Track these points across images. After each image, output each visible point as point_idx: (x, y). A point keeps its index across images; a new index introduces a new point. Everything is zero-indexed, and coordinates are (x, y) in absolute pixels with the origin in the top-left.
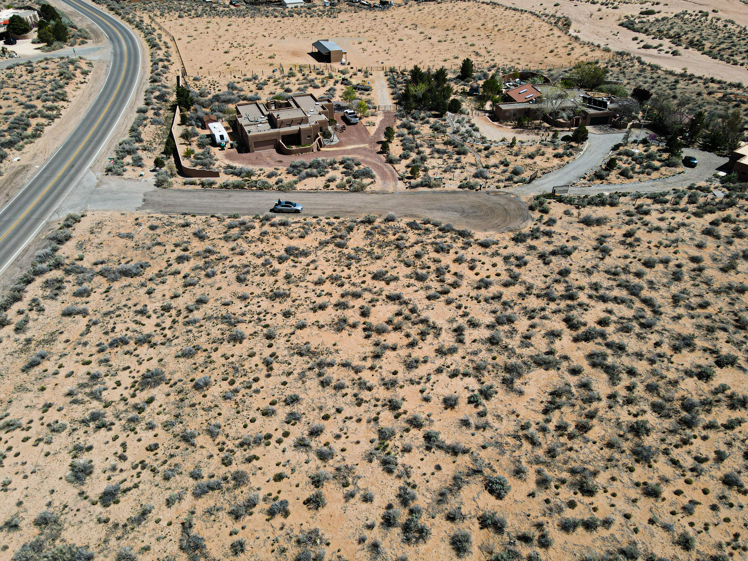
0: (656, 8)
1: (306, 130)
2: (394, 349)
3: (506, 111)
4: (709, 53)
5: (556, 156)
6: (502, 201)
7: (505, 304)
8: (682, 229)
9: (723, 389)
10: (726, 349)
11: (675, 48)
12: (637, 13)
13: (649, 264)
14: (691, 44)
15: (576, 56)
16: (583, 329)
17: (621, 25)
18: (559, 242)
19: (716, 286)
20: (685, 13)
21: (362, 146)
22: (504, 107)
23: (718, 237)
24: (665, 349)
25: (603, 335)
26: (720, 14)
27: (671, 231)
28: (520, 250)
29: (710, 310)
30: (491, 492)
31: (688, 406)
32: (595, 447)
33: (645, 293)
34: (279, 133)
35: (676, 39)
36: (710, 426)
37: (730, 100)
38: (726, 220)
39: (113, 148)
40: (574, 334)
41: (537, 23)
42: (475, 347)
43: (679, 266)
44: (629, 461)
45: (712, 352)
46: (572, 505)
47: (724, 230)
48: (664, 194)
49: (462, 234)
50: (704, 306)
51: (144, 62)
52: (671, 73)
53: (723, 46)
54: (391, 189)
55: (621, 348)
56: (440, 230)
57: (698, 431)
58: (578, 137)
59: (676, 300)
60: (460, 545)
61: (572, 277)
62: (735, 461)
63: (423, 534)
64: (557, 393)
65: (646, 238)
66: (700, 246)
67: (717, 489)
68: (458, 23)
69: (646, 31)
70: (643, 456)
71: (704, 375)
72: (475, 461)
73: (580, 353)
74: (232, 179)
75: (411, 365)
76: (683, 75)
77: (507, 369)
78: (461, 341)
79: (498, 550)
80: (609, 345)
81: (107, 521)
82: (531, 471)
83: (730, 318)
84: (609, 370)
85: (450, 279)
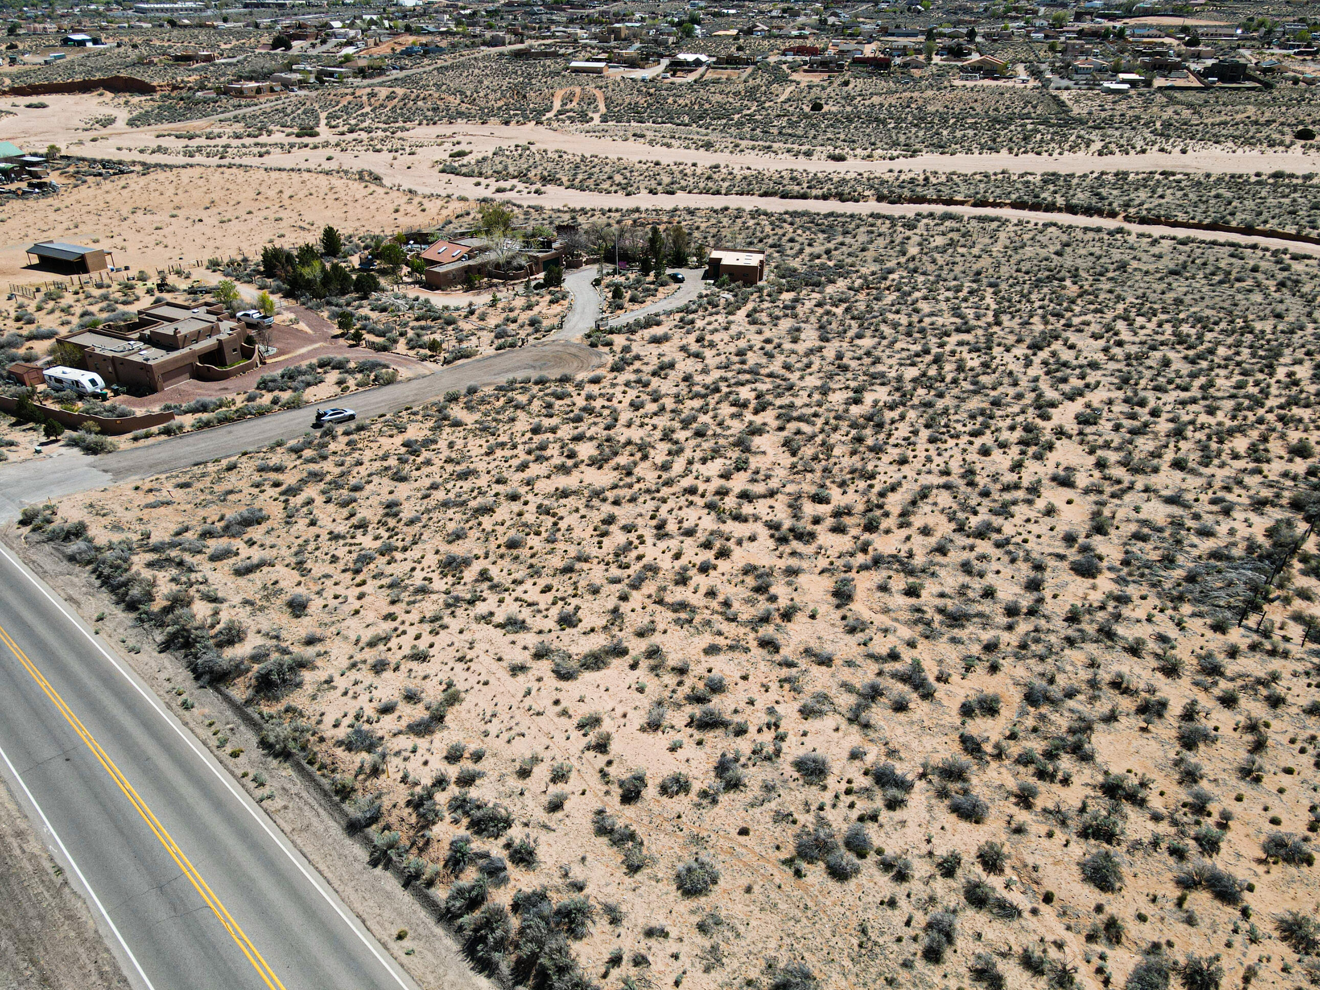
0: (467, 148)
2: (635, 465)
4: (572, 186)
5: (552, 302)
6: (560, 348)
8: (733, 326)
9: (876, 402)
10: (853, 384)
11: (533, 188)
12: (446, 156)
13: (741, 353)
14: (545, 180)
15: (435, 211)
16: (751, 406)
17: (442, 171)
18: (654, 362)
19: (801, 353)
20: (501, 149)
21: (317, 345)
23: (764, 324)
24: (816, 396)
25: (771, 404)
26: (540, 146)
27: (726, 329)
28: (629, 375)
29: (815, 367)
30: (821, 502)
31: (868, 418)
32: (846, 458)
33: (763, 371)
34: (193, 353)
35: (522, 176)
36: (893, 422)
38: (755, 310)
40: (751, 409)
41: (335, 181)
42: (692, 442)
43: (762, 348)
44: (874, 454)
45: (847, 388)
46: (871, 486)
47: (763, 318)
48: (687, 306)
49: (564, 380)
50: (808, 366)
52: (558, 211)
53: (580, 177)
54: (427, 372)
55: (791, 406)
57: (888, 427)
58: (553, 280)
59: (787, 367)
60: (839, 529)
61: (698, 378)
62: (925, 434)
63: (812, 536)
64: (787, 443)
65: (716, 337)
66: (760, 332)
67: (932, 447)
68: (214, 196)
69: (480, 174)
70: (877, 450)
71: (857, 401)
72: (789, 494)
73: (769, 417)
74: (205, 416)
75: (665, 467)
76: (573, 211)
77: (736, 444)
78: (676, 443)
79: (863, 522)
80: (781, 407)
81: (592, 630)
82: (828, 483)
83: (831, 368)
84: (800, 419)
85: (606, 412)
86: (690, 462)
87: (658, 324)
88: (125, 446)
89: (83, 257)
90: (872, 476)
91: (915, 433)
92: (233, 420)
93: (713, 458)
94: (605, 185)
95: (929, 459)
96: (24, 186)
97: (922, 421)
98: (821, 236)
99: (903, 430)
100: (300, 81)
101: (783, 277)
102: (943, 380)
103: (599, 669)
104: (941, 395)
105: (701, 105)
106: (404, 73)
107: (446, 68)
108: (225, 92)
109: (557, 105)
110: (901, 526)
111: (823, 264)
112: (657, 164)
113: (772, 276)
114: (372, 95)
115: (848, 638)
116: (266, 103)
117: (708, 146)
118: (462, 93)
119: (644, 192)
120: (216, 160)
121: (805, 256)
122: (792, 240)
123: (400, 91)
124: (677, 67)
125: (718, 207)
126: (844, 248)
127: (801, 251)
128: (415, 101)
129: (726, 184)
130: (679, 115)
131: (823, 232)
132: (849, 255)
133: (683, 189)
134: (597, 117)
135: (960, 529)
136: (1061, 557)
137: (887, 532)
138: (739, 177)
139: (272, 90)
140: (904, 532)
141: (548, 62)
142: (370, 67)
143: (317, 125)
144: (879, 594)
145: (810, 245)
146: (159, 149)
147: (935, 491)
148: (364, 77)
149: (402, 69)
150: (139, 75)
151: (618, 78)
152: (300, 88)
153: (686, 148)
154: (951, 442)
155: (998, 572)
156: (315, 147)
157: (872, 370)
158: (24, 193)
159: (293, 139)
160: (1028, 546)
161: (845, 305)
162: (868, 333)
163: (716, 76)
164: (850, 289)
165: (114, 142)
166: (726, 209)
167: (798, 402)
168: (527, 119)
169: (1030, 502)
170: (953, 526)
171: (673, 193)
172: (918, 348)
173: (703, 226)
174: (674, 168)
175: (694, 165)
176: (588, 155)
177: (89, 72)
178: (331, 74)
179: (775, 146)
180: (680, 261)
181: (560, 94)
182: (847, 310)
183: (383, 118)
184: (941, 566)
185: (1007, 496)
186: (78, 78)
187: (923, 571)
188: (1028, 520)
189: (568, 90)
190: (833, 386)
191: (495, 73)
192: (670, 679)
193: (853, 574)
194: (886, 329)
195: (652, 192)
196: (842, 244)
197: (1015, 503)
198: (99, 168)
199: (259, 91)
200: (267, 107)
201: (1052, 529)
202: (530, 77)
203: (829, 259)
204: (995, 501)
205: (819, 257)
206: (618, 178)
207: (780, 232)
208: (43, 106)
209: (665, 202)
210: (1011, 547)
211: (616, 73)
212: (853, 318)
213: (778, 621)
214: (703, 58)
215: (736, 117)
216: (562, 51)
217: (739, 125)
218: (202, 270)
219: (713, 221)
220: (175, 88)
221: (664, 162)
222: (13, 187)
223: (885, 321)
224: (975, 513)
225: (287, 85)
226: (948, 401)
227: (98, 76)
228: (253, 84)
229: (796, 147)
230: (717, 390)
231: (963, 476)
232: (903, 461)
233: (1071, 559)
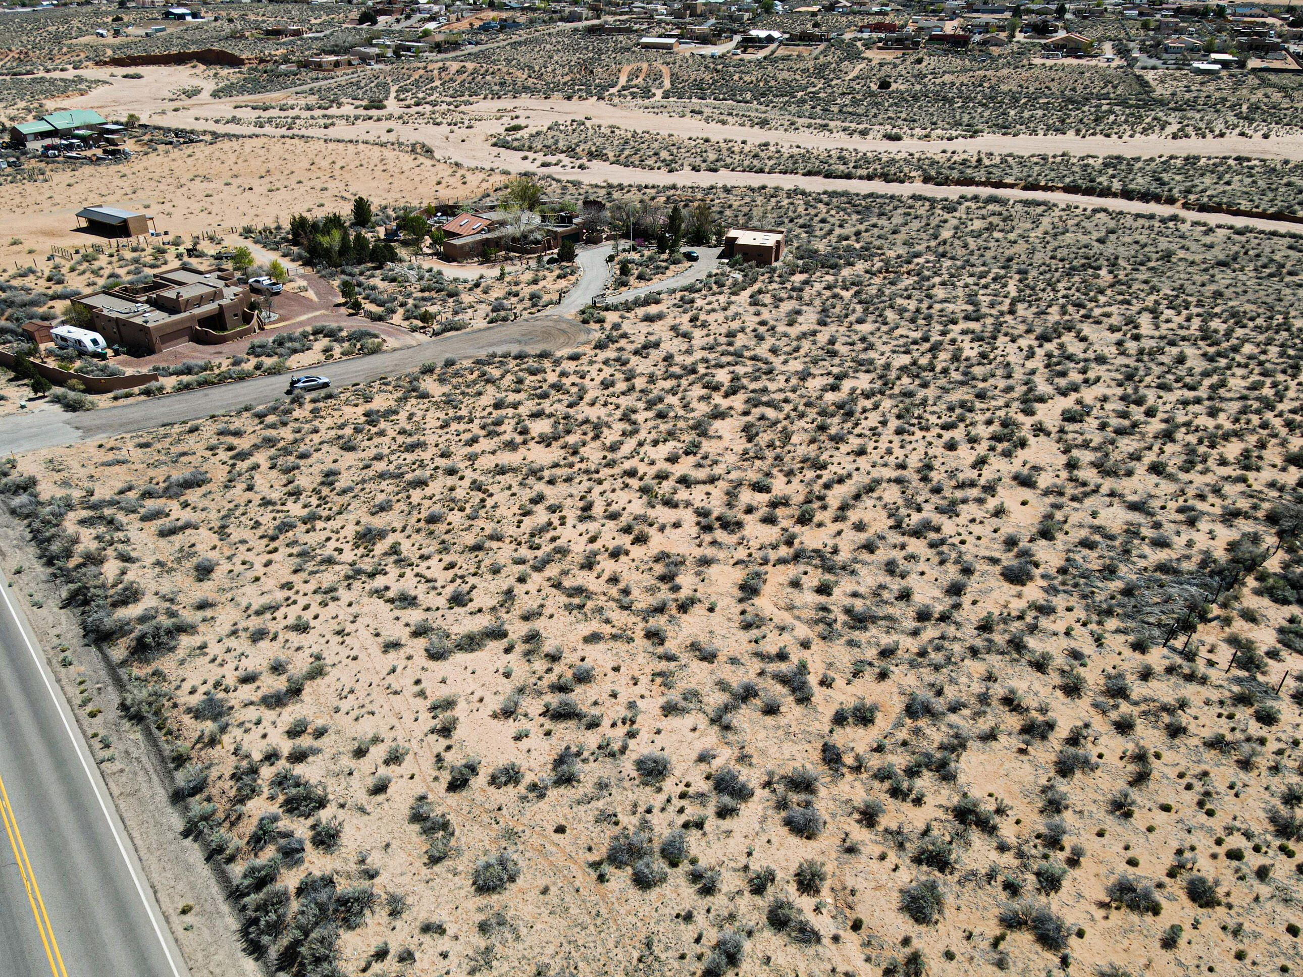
0: (521, 122)
2: (584, 444)
3: (462, 246)
4: (617, 162)
5: (559, 277)
6: (551, 324)
7: (642, 391)
8: (732, 307)
9: (853, 390)
10: (836, 370)
11: (578, 162)
12: (502, 130)
13: (731, 335)
14: (591, 155)
15: (476, 183)
16: (723, 389)
17: (494, 145)
18: (640, 340)
19: (793, 336)
20: (557, 124)
21: (318, 313)
22: (456, 242)
23: (765, 305)
24: (794, 381)
25: (744, 387)
26: (595, 121)
27: (725, 309)
28: (610, 353)
29: (802, 352)
30: (760, 490)
31: (840, 406)
32: (804, 447)
33: (747, 354)
34: (192, 317)
35: (570, 151)
36: (864, 411)
38: (760, 292)
40: (722, 392)
41: (388, 153)
42: (651, 424)
43: (754, 330)
44: (833, 444)
45: (829, 374)
46: (819, 477)
47: (767, 299)
48: (693, 285)
49: (544, 355)
50: (797, 350)
52: (597, 186)
53: (626, 153)
54: (414, 343)
55: (765, 390)
56: (515, 358)
57: (857, 415)
58: (567, 255)
59: (774, 351)
60: (769, 520)
61: (678, 359)
62: (894, 423)
63: (739, 525)
64: (746, 429)
65: (711, 318)
66: (757, 314)
67: (897, 439)
68: (271, 166)
69: (530, 148)
70: (838, 439)
71: (834, 388)
72: (731, 481)
73: (738, 402)
74: (185, 379)
75: (613, 448)
76: (610, 186)
77: (693, 428)
78: (635, 423)
79: (797, 513)
80: (753, 391)
81: (480, 611)
82: (775, 471)
83: (820, 352)
84: (768, 404)
85: (574, 390)
86: (641, 444)
87: (657, 302)
88: (102, 405)
89: (125, 221)
90: (824, 467)
91: (884, 423)
92: (213, 383)
93: (665, 441)
94: (650, 162)
95: (889, 452)
96: (99, 152)
97: (895, 411)
98: (855, 217)
99: (873, 419)
100: (378, 55)
101: (801, 258)
102: (933, 370)
103: (472, 650)
104: (925, 385)
105: (767, 82)
106: (479, 48)
107: (520, 43)
108: (304, 65)
109: (623, 81)
110: (836, 520)
111: (849, 246)
112: (707, 141)
113: (790, 257)
114: (444, 69)
115: (742, 633)
116: (342, 77)
117: (763, 123)
118: (531, 68)
119: (687, 168)
120: (284, 131)
121: (833, 238)
122: (823, 221)
123: (470, 66)
124: (749, 43)
125: (756, 185)
126: (876, 231)
127: (830, 232)
128: (483, 76)
129: (772, 162)
130: (742, 91)
131: (858, 213)
132: (879, 237)
133: (727, 166)
134: (659, 93)
135: (897, 526)
136: (994, 561)
137: (820, 525)
138: (786, 155)
139: (350, 64)
140: (838, 526)
141: (621, 38)
142: (446, 42)
143: (386, 98)
144: (789, 590)
145: (841, 226)
146: (235, 120)
147: (884, 485)
148: (439, 52)
149: (477, 43)
150: (231, 48)
151: (688, 55)
152: (377, 62)
153: (741, 125)
154: (919, 434)
155: (922, 574)
156: (379, 120)
157: (863, 356)
158: (98, 159)
159: (361, 112)
160: (963, 548)
161: (856, 288)
162: (871, 318)
163: (787, 53)
164: (867, 272)
165: (194, 112)
166: (764, 187)
167: (772, 386)
168: (590, 94)
169: (980, 501)
170: (891, 522)
171: (715, 170)
172: (917, 335)
173: (736, 205)
174: (723, 145)
175: (744, 142)
176: (639, 131)
177: (185, 45)
178: (409, 49)
179: (832, 124)
180: (699, 239)
181: (627, 69)
182: (857, 293)
183: (451, 92)
184: (864, 563)
185: (959, 494)
186: (174, 51)
187: (843, 568)
188: (973, 521)
189: (634, 66)
190: (814, 371)
191: (566, 49)
192: (540, 665)
193: (768, 568)
194: (890, 315)
195: (695, 169)
196: (875, 226)
197: (964, 501)
198: (172, 137)
199: (337, 64)
200: (342, 80)
201: (995, 531)
202: (600, 52)
203: (858, 241)
204: (945, 498)
205: (847, 238)
206: (664, 154)
207: (812, 211)
208: (138, 77)
209: (705, 179)
210: (945, 548)
211: (687, 49)
212: (860, 302)
213: (674, 612)
214: (776, 34)
215: (800, 94)
216: (636, 27)
217: (803, 101)
218: (235, 236)
219: (747, 199)
220: (262, 61)
221: (713, 139)
222: (89, 153)
223: (892, 307)
224: (919, 510)
225: (365, 59)
226: (931, 393)
227: (193, 48)
228: (333, 58)
229: (853, 126)
230: (694, 371)
231: (918, 471)
232: (861, 452)
233: (1005, 563)
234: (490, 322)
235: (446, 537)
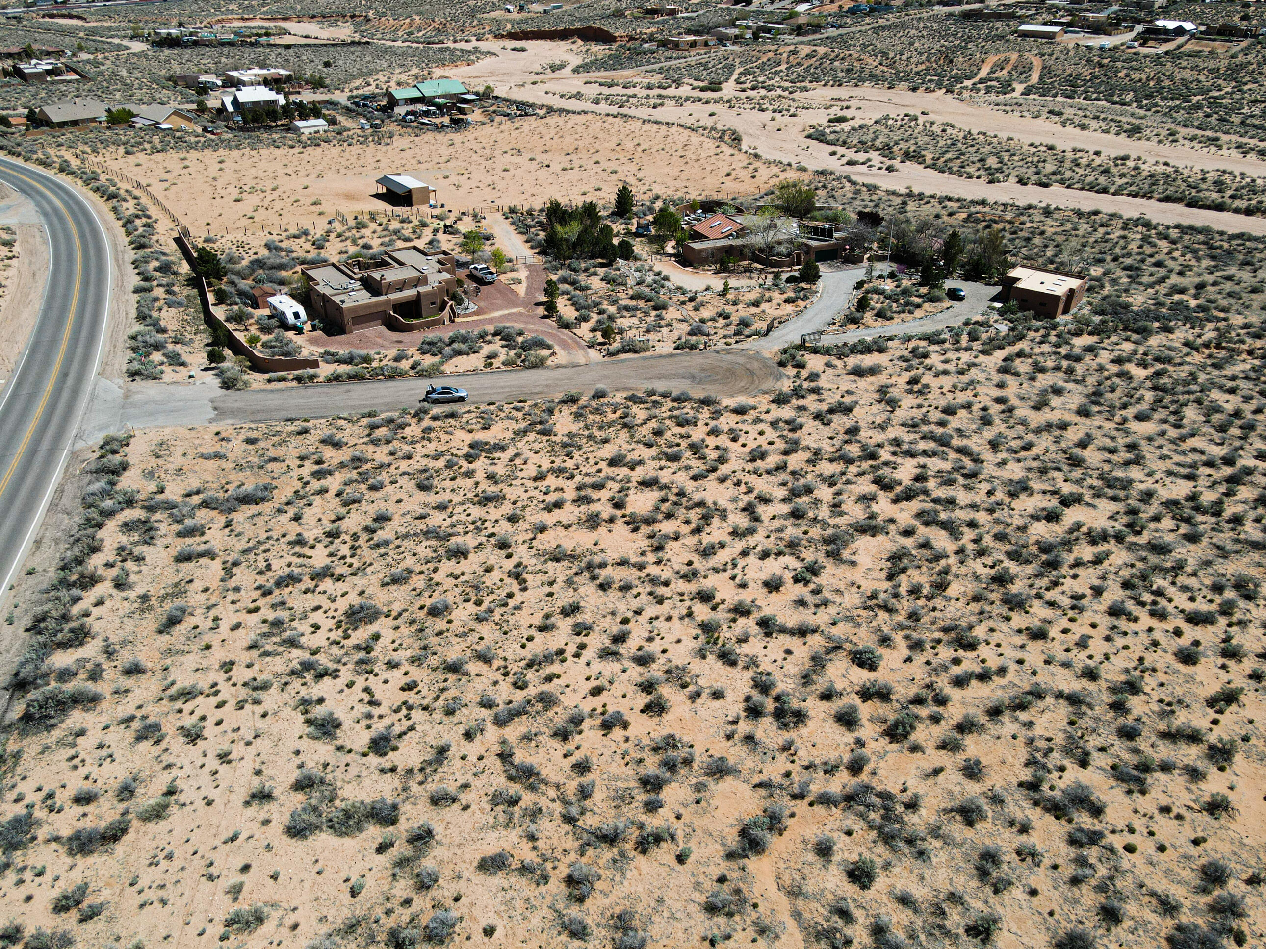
0: (847, 113)
1: (427, 294)
2: (676, 538)
3: (701, 251)
4: (933, 166)
5: (787, 301)
6: (741, 360)
7: (793, 473)
8: (973, 371)
9: (1078, 526)
10: (1067, 489)
11: (889, 163)
12: (824, 121)
13: (950, 411)
14: (907, 156)
15: (765, 178)
16: (898, 489)
17: (809, 137)
18: (832, 399)
19: (1033, 425)
20: (887, 118)
21: (514, 310)
22: (697, 246)
23: (1017, 374)
24: (1000, 495)
25: (926, 492)
26: (931, 117)
27: (961, 372)
28: (786, 412)
29: (1035, 451)
30: (861, 665)
31: (1045, 548)
32: (960, 604)
33: (956, 442)
34: (388, 302)
35: (886, 150)
36: (1078, 564)
37: (977, 221)
38: (1020, 354)
39: (121, 345)
40: (892, 495)
41: (695, 139)
42: (777, 523)
43: (985, 409)
44: (1004, 610)
45: (1054, 493)
46: (957, 661)
47: (1023, 366)
48: (938, 333)
49: (706, 402)
50: (1028, 447)
51: (104, 221)
52: (894, 193)
53: (948, 156)
54: (583, 361)
55: (951, 502)
56: (674, 400)
57: (1065, 570)
58: (810, 276)
59: (994, 445)
60: (847, 720)
61: (863, 435)
62: (1114, 594)
63: (800, 717)
64: (895, 558)
65: (934, 383)
66: (1001, 385)
67: (1105, 622)
68: (581, 144)
69: (844, 143)
70: (1015, 603)
71: (1052, 517)
72: (829, 638)
73: (905, 514)
74: (343, 369)
75: (707, 552)
76: (910, 194)
77: (826, 541)
78: (757, 519)
79: (892, 717)
80: (936, 501)
81: (393, 770)
82: (898, 638)
83: (1060, 456)
84: (946, 526)
85: (712, 455)
86: (744, 553)
87: (881, 350)
88: (255, 386)
89: (410, 191)
90: (971, 646)
91: (1098, 592)
93: (780, 554)
94: (971, 169)
95: (1083, 643)
96: (446, 120)
97: (1125, 573)
98: (1206, 263)
99: (1088, 577)
100: (736, 37)
101: (1102, 313)
102: (1218, 514)
104: (1193, 538)
105: (1159, 81)
106: (842, 31)
107: (883, 28)
108: (664, 44)
109: (984, 73)
110: (943, 746)
111: (1180, 303)
112: (1051, 148)
113: (1086, 311)
114: (794, 53)
115: (701, 917)
116: (694, 57)
117: (1134, 131)
118: (885, 54)
119: (1013, 179)
120: (614, 110)
121: (1162, 289)
122: (1159, 264)
123: (821, 50)
124: (1154, 34)
125: (1086, 208)
126: (1228, 286)
127: (1162, 280)
128: (832, 61)
129: (1124, 180)
130: (1124, 90)
131: (1213, 258)
132: (1230, 295)
133: (1062, 182)
134: (1019, 88)
135: (1033, 786)
136: (1168, 907)
137: (915, 748)
138: (1145, 174)
139: (706, 44)
140: (943, 758)
141: (998, 24)
142: (809, 24)
143: (726, 80)
144: (811, 857)
145: (1181, 274)
146: (578, 96)
147: (1049, 700)
148: (798, 35)
149: (841, 26)
150: (609, 27)
151: (1071, 45)
152: (734, 43)
153: (1106, 132)
154: (1146, 621)
155: (1033, 893)
156: (707, 102)
157: (1119, 474)
158: (444, 126)
159: (697, 93)
160: (1126, 861)
161: (1159, 366)
162: (1161, 414)
163: (1199, 48)
164: (1186, 344)
165: (548, 86)
166: (1096, 213)
167: (962, 497)
168: (939, 85)
169: (1195, 774)
170: (1026, 775)
171: (1046, 185)
172: (1218, 452)
173: (1049, 231)
174: (1070, 155)
175: (1097, 153)
176: (974, 132)
177: (572, 23)
178: (769, 31)
179: (1225, 138)
180: (974, 273)
181: (992, 59)
182: (1158, 374)
183: (794, 77)
184: (947, 841)
185: (1164, 751)
186: (561, 27)
187: (910, 842)
188: (1165, 810)
189: (1002, 56)
190: (1036, 485)
191: (933, 34)
192: (403, 888)
193: (801, 807)
194: (1191, 414)
195: (1022, 182)
196: (1229, 278)
197: (1166, 767)
198: (513, 110)
199: (693, 44)
200: (692, 60)
201: (1196, 842)
202: (968, 41)
203: (1196, 297)
204: (1136, 751)
205: (1182, 291)
206: (992, 162)
207: (1148, 250)
208: (523, 50)
209: (1031, 195)
210: (1092, 853)
211: (1070, 40)
212: (1155, 388)
213: (629, 846)
214: (1189, 26)
215: (1195, 99)
216: (1020, 13)
217: (1198, 107)
219: (1068, 226)
220: (631, 38)
221: (1060, 147)
222: (437, 121)
223: (1199, 402)
224: (1084, 763)
225: (722, 40)
226: (1191, 554)
227: (578, 25)
228: (692, 38)
229: (1253, 142)
230: (873, 456)
231: (1113, 690)
232: (1039, 635)
233: (1185, 918)
234: (677, 348)
235: (433, 640)
